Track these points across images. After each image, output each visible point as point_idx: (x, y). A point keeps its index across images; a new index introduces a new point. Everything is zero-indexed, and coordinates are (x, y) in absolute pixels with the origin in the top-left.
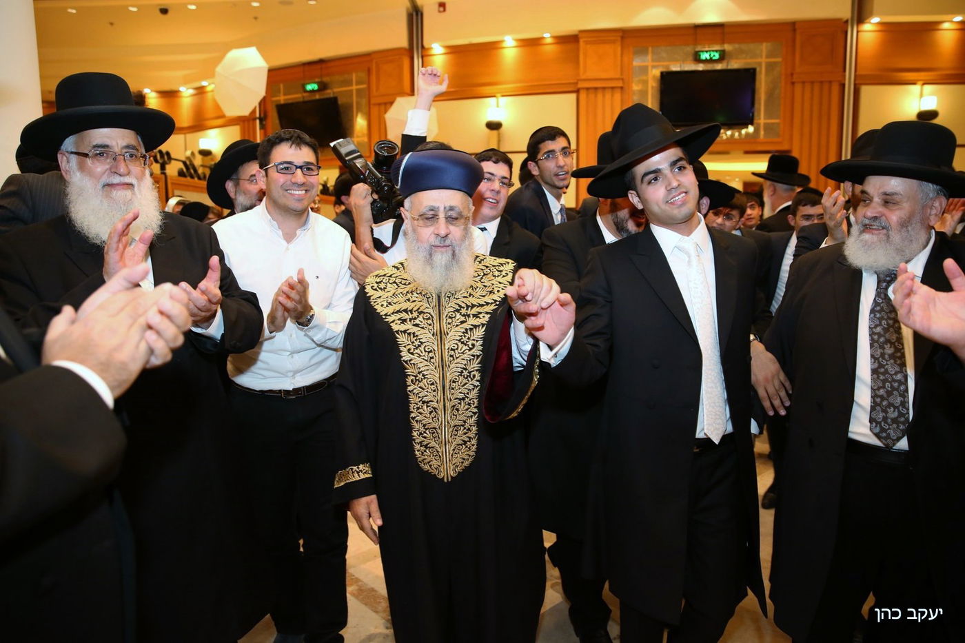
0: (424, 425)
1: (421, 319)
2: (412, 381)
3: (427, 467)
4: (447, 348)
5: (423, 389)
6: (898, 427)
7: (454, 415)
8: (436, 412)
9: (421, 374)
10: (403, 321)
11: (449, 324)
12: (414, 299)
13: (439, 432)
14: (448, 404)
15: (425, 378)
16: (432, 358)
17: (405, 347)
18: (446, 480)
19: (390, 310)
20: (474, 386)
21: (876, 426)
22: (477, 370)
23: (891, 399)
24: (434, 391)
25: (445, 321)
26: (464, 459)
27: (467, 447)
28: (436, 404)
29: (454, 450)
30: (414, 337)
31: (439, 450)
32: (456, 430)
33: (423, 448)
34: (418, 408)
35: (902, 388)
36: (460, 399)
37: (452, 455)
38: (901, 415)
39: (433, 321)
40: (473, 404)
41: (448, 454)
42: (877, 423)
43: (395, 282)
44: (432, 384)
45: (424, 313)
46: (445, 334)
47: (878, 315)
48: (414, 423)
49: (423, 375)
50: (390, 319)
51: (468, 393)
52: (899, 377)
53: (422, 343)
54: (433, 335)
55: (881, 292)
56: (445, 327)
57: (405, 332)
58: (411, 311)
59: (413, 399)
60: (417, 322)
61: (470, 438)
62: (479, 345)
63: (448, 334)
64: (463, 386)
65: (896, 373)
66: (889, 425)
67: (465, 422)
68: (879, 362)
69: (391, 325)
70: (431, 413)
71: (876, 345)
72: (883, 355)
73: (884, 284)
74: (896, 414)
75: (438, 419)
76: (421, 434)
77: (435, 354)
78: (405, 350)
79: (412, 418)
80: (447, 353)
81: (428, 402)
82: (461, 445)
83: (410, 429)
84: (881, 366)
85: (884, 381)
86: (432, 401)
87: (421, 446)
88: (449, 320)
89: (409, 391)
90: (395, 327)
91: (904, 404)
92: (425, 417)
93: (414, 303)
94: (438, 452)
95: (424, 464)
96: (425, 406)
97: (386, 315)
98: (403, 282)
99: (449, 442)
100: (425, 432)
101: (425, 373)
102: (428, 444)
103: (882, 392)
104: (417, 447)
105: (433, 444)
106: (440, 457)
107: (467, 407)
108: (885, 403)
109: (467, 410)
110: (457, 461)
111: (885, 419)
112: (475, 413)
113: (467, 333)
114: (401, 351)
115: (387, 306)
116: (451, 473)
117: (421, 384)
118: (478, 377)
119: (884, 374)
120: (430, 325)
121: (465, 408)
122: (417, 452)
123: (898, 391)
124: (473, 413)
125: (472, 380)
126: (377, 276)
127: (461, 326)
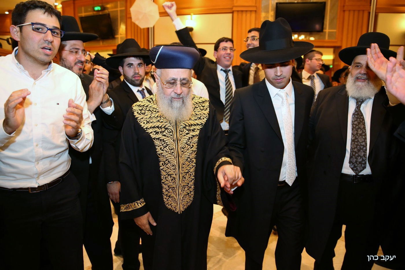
0: (169, 186)
1: (166, 131)
2: (162, 164)
3: (170, 207)
4: (180, 147)
5: (169, 168)
6: (361, 166)
7: (183, 180)
8: (174, 179)
9: (167, 161)
10: (157, 133)
11: (181, 135)
12: (162, 121)
13: (176, 189)
14: (181, 175)
15: (169, 163)
16: (173, 153)
17: (159, 147)
18: (179, 213)
19: (149, 125)
20: (193, 166)
21: (352, 165)
22: (194, 158)
23: (359, 153)
24: (174, 169)
25: (179, 133)
26: (188, 202)
27: (189, 196)
28: (175, 175)
29: (183, 198)
30: (163, 142)
31: (176, 198)
32: (184, 188)
33: (168, 197)
34: (166, 178)
35: (364, 148)
36: (186, 173)
37: (182, 200)
38: (363, 160)
39: (173, 133)
40: (192, 175)
41: (180, 200)
42: (353, 163)
43: (149, 110)
44: (173, 166)
45: (168, 129)
46: (179, 140)
47: (356, 116)
48: (164, 185)
49: (168, 161)
50: (149, 131)
51: (190, 170)
52: (363, 144)
53: (168, 145)
54: (173, 141)
55: (358, 107)
56: (179, 136)
57: (158, 139)
58: (161, 127)
59: (163, 173)
60: (164, 134)
61: (191, 191)
62: (195, 146)
63: (180, 140)
64: (188, 166)
65: (362, 142)
66: (358, 165)
67: (188, 184)
68: (355, 137)
69: (151, 134)
70: (172, 180)
71: (354, 129)
72: (357, 134)
73: (360, 103)
74: (361, 160)
75: (176, 183)
76: (167, 190)
77: (174, 150)
78: (159, 148)
79: (162, 182)
80: (180, 150)
81: (171, 175)
82: (186, 195)
83: (162, 188)
84: (356, 138)
85: (357, 145)
86: (173, 174)
87: (167, 196)
88: (181, 133)
89: (161, 169)
90: (153, 136)
91: (365, 155)
92: (169, 182)
93: (162, 123)
94: (175, 199)
95: (168, 205)
96: (169, 177)
97: (146, 128)
98: (154, 110)
99: (180, 194)
100: (169, 190)
101: (169, 160)
102: (170, 195)
103: (356, 150)
104: (165, 197)
105: (173, 195)
106: (176, 201)
107: (190, 176)
108: (357, 155)
109: (189, 178)
110: (185, 203)
111: (356, 162)
112: (193, 179)
113: (190, 140)
114: (157, 149)
115: (147, 123)
116: (182, 209)
117: (167, 166)
118: (195, 161)
119: (357, 142)
120: (171, 135)
121: (188, 177)
122: (164, 199)
123: (362, 150)
124: (192, 179)
125: (192, 163)
126: (139, 106)
127: (186, 136)
